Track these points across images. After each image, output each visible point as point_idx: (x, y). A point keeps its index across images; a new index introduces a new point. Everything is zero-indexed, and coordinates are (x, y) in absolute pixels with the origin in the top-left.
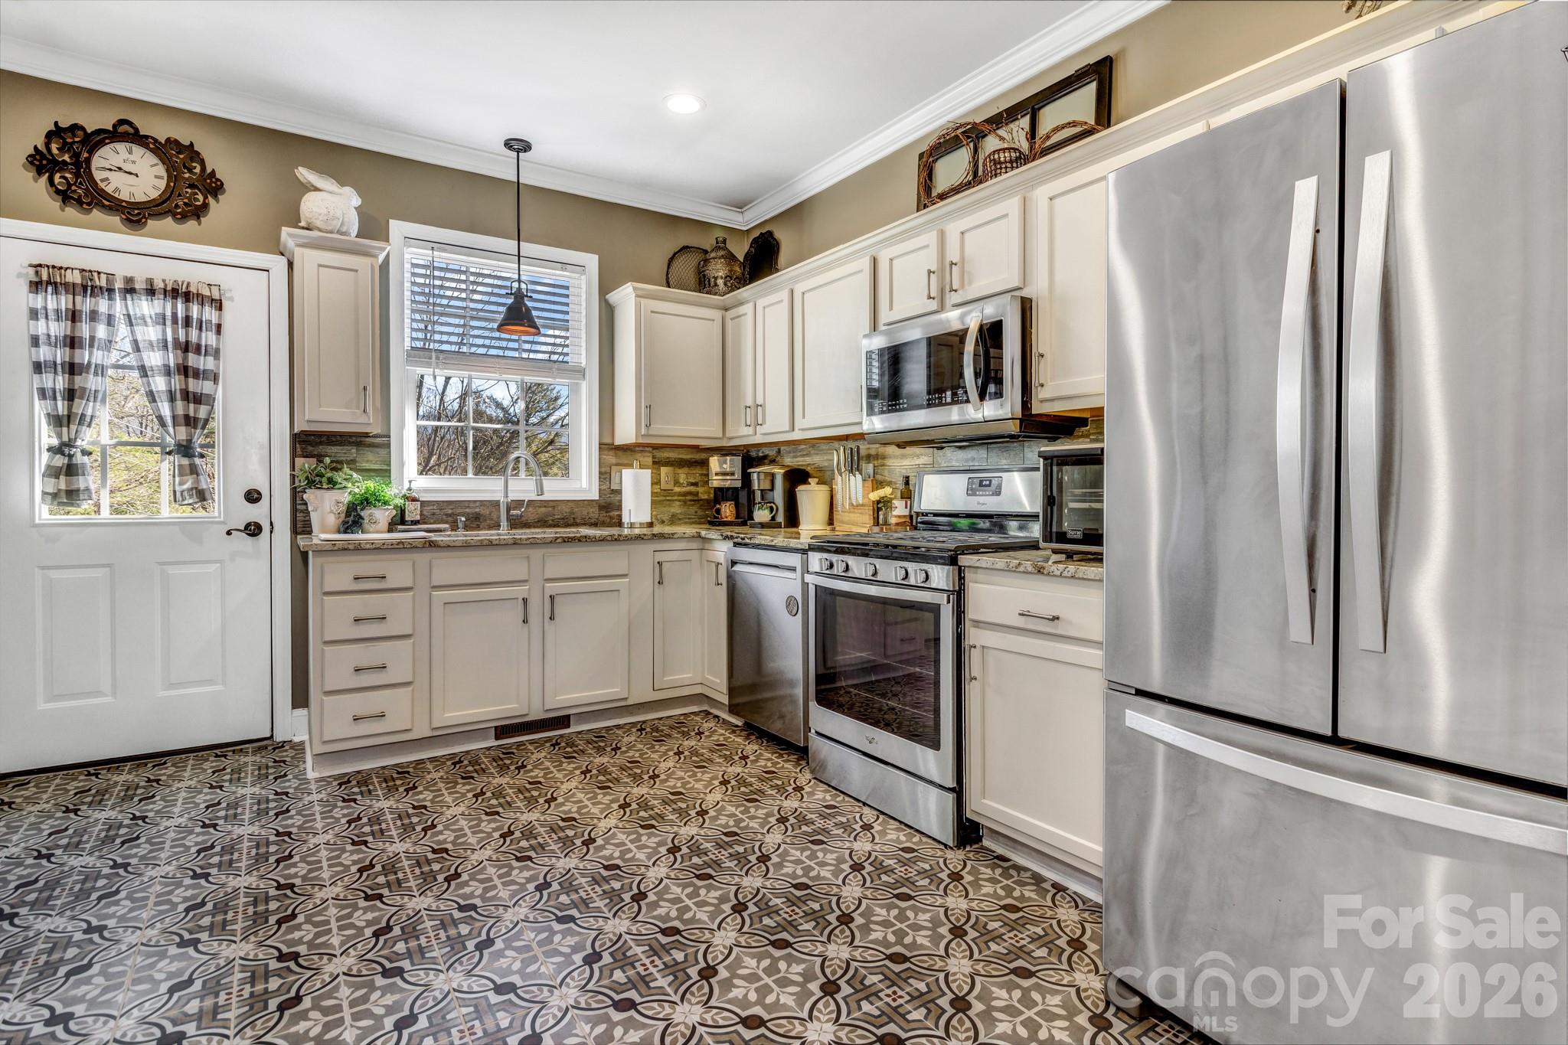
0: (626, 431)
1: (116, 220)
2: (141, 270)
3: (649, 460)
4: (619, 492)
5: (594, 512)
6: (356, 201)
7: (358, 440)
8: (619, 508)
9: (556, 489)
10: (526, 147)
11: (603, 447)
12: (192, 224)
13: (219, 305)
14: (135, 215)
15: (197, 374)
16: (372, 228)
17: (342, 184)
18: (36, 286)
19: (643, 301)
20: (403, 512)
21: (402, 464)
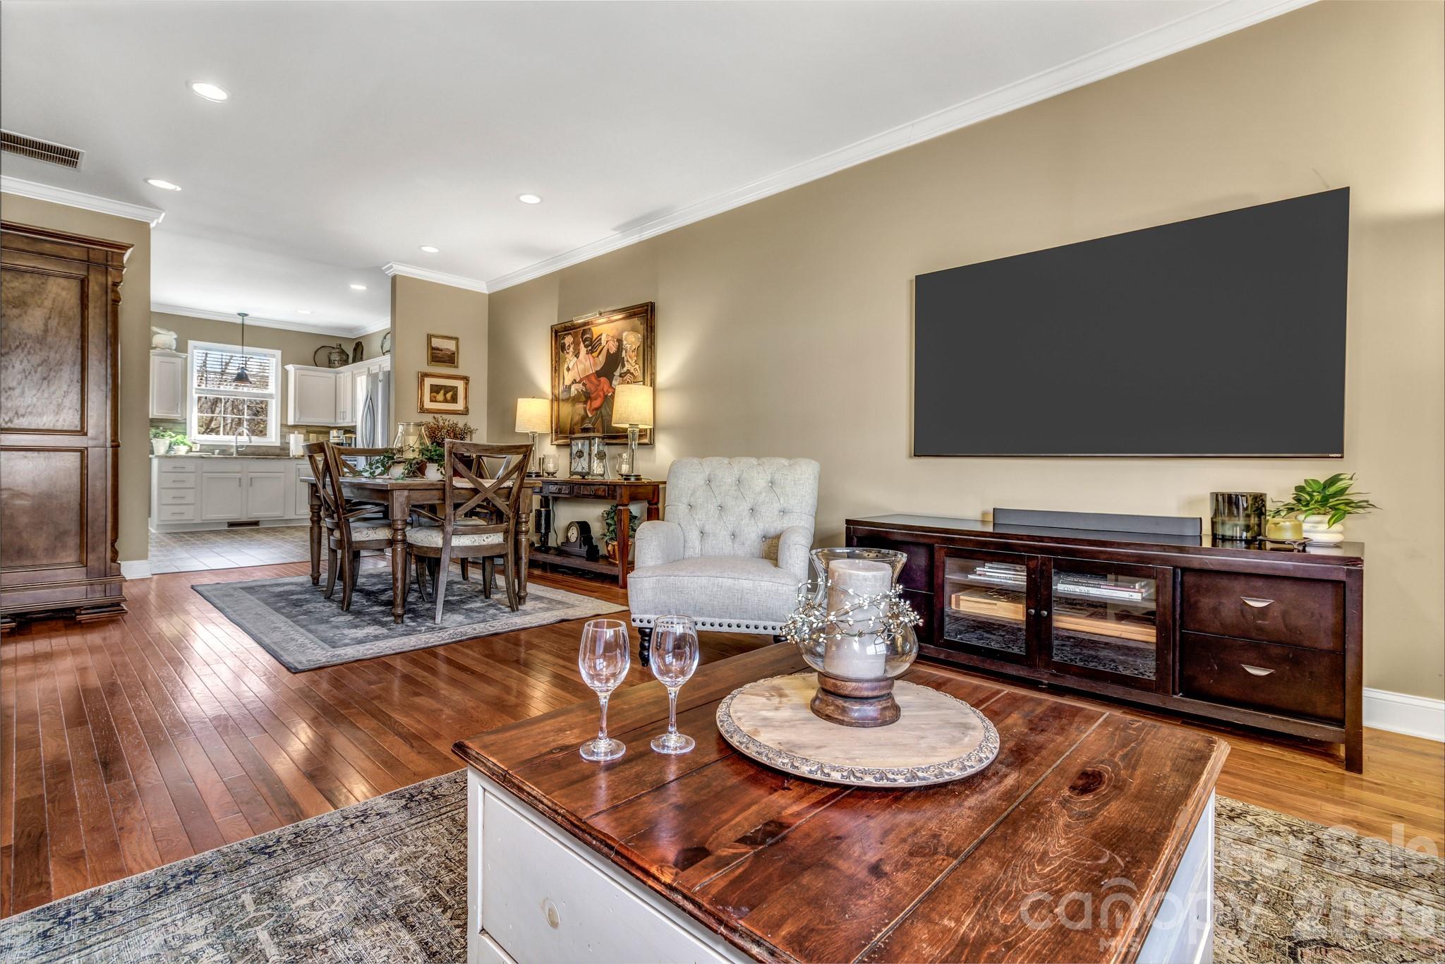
0: (291, 422)
3: (305, 431)
4: (289, 443)
5: (278, 451)
6: (175, 336)
7: (174, 422)
8: (289, 449)
9: (257, 441)
10: (246, 315)
11: (282, 425)
16: (182, 347)
17: (169, 330)
19: (297, 372)
20: (191, 448)
21: (191, 428)
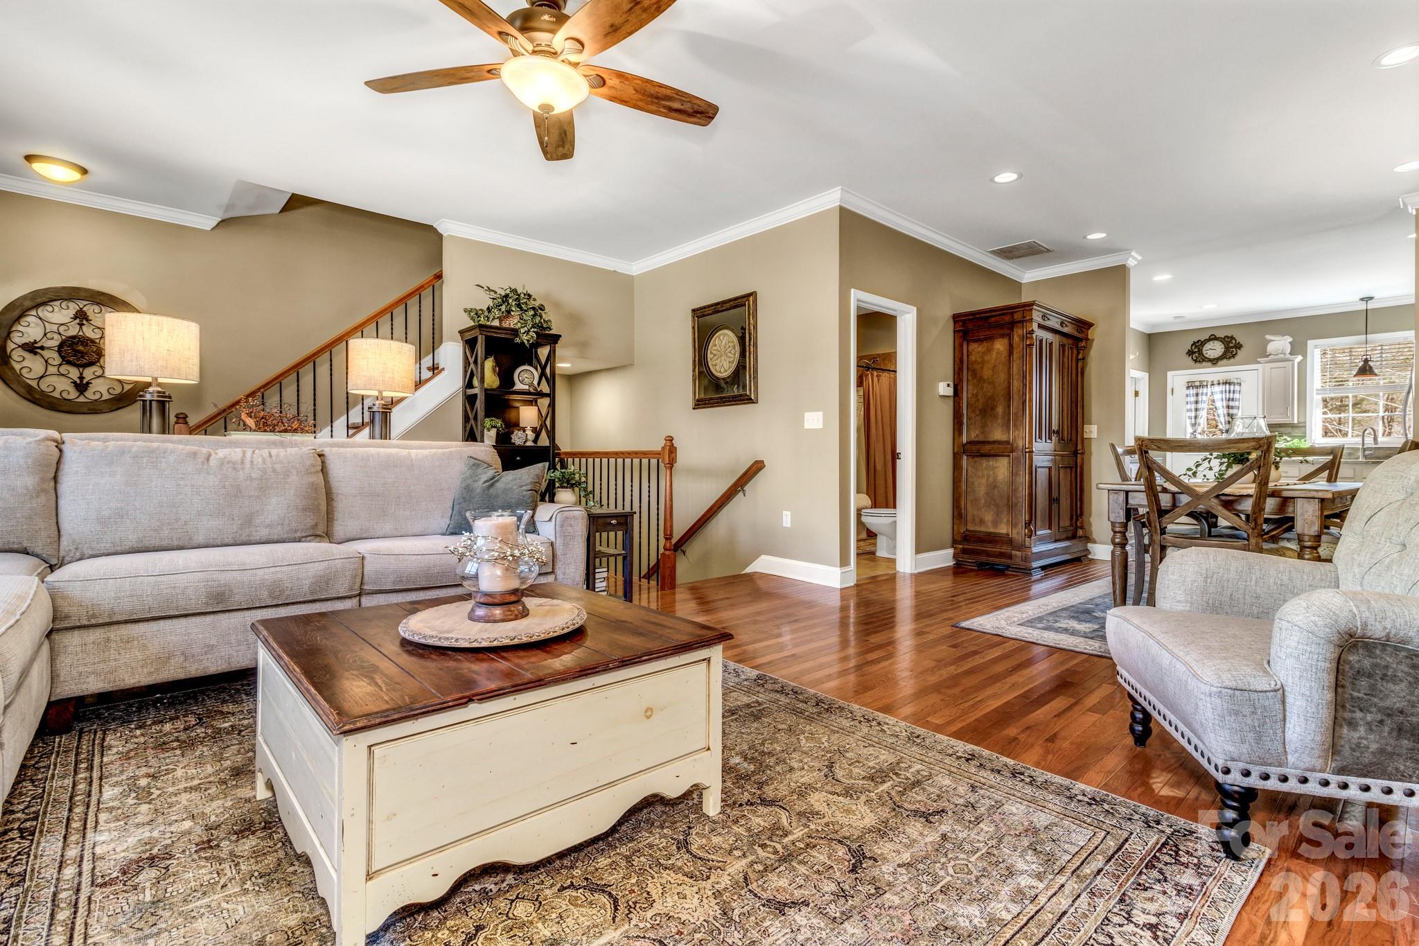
1: (1210, 364)
2: (1215, 378)
6: (1290, 339)
7: (1291, 425)
10: (1371, 298)
12: (1232, 360)
13: (1240, 384)
14: (1214, 361)
15: (1232, 408)
16: (1298, 348)
17: (1283, 335)
18: (1188, 388)
21: (1312, 433)
